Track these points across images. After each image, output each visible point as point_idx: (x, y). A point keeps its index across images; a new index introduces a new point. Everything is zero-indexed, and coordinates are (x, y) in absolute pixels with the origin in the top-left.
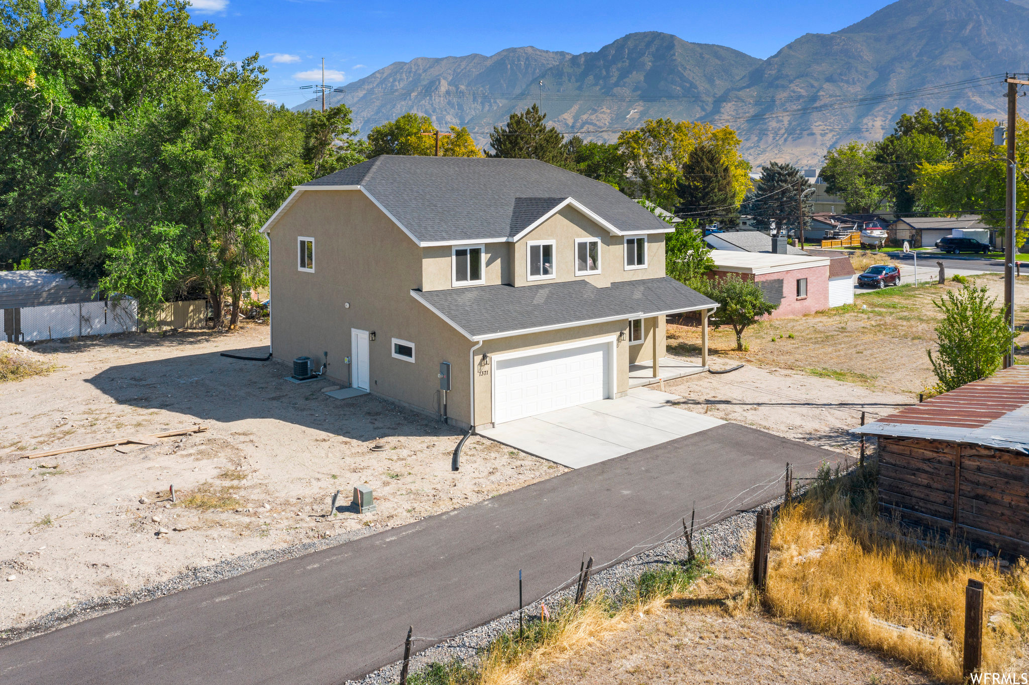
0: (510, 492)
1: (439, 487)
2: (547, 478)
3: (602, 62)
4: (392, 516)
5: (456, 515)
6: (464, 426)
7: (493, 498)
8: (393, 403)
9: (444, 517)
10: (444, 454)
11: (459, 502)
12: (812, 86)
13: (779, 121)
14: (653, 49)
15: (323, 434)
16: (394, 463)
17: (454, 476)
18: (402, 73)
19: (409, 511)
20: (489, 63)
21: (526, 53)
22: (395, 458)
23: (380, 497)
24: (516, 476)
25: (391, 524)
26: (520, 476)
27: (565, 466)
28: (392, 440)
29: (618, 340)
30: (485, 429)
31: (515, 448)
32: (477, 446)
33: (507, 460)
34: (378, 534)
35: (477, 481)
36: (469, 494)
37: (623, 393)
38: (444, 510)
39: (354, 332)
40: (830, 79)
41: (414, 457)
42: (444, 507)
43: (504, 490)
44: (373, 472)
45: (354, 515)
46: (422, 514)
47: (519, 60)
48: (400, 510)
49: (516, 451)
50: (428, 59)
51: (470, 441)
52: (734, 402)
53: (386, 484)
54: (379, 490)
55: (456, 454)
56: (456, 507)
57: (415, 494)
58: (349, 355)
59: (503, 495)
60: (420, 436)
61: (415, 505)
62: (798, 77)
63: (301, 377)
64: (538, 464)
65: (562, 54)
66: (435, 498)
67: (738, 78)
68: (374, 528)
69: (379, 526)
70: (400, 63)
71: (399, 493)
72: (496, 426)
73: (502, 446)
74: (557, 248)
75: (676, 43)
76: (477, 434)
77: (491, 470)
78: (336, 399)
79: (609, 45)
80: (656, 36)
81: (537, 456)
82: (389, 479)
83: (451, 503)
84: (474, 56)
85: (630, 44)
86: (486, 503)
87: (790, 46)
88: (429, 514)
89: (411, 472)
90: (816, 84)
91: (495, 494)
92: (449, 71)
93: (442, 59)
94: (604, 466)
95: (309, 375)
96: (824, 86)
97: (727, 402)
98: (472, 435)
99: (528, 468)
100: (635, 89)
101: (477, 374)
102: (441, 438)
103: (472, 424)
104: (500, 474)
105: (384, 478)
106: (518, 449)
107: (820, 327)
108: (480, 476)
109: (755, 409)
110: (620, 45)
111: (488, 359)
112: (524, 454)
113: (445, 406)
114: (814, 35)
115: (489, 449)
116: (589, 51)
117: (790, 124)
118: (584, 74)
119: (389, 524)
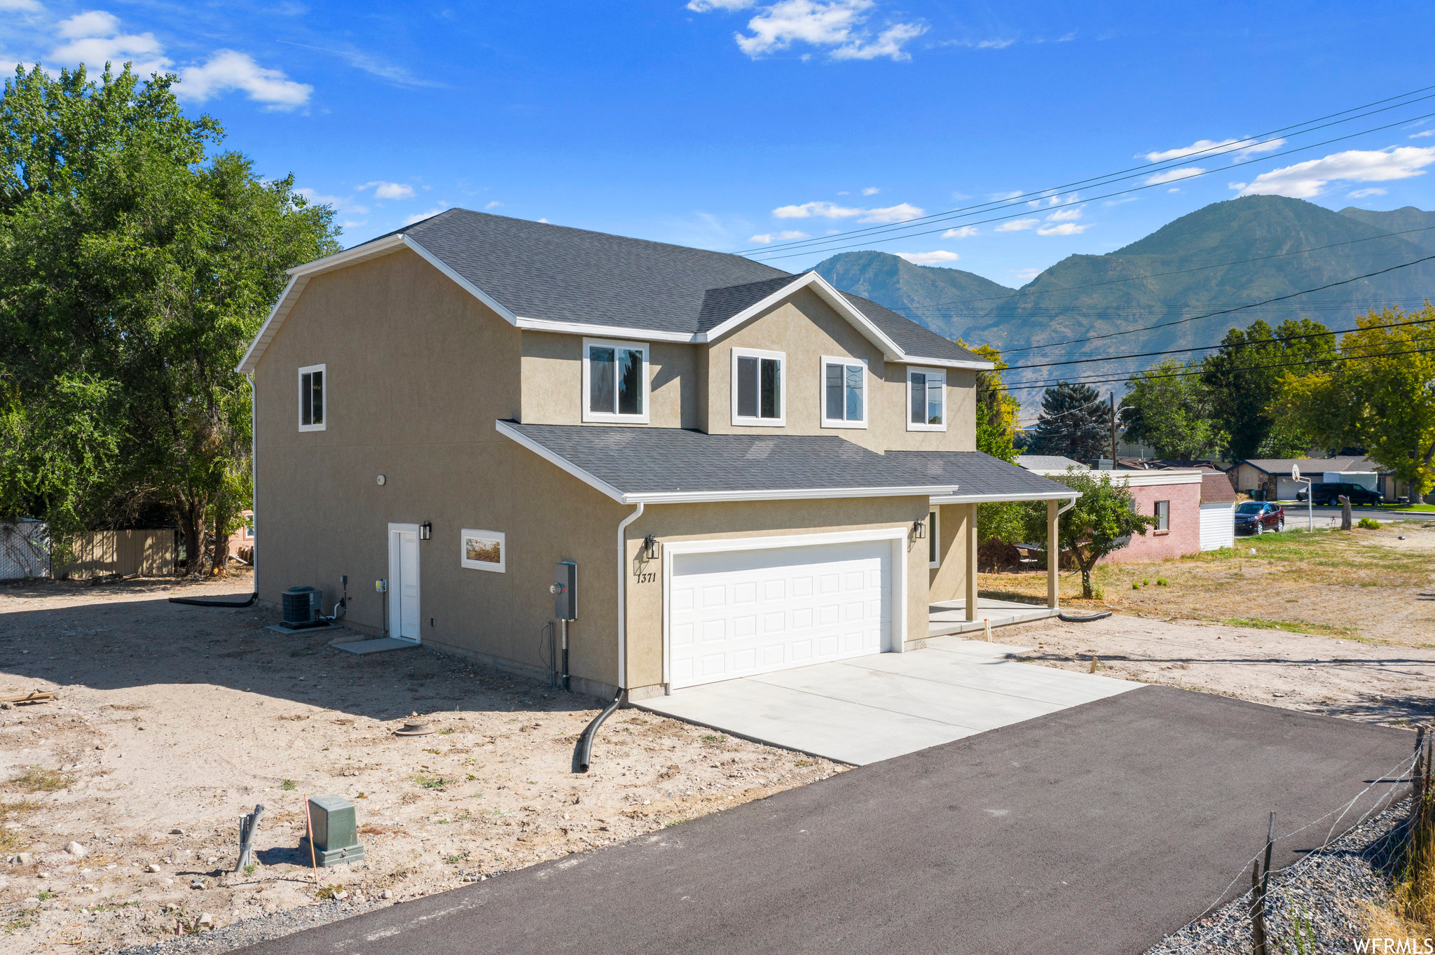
0: (711, 816)
1: (537, 805)
2: (797, 784)
4: (404, 874)
5: (573, 869)
6: (604, 691)
7: (668, 827)
8: (463, 660)
9: (542, 874)
10: (556, 741)
11: (582, 838)
14: (870, 274)
15: (301, 708)
16: (439, 758)
17: (577, 783)
19: (451, 860)
22: (445, 748)
23: (386, 828)
24: (724, 781)
25: (394, 893)
26: (733, 782)
27: (835, 761)
28: (447, 718)
29: (911, 538)
30: (649, 696)
31: (715, 729)
32: (631, 727)
33: (698, 751)
34: (348, 921)
35: (631, 791)
36: (611, 821)
37: (918, 642)
38: (544, 858)
39: (393, 529)
41: (490, 747)
42: (546, 848)
43: (697, 810)
44: (385, 775)
45: (300, 872)
46: (486, 868)
48: (427, 858)
49: (719, 734)
51: (616, 718)
52: (1132, 657)
53: (407, 799)
54: (388, 813)
55: (583, 740)
56: (575, 849)
57: (475, 820)
58: (385, 577)
59: (696, 820)
60: (508, 710)
61: (471, 846)
62: (1061, 313)
63: (294, 623)
64: (770, 757)
66: (526, 831)
67: (982, 313)
68: (346, 905)
69: (360, 898)
71: (435, 819)
72: (671, 691)
73: (687, 727)
74: (788, 368)
75: (901, 267)
76: (631, 706)
77: (664, 770)
78: (352, 654)
80: (874, 257)
81: (766, 743)
82: (418, 790)
83: (563, 840)
85: (842, 267)
86: (654, 839)
87: (1051, 271)
88: (502, 867)
89: (475, 774)
90: (1085, 321)
91: (675, 818)
94: (926, 760)
95: (312, 620)
96: (1095, 324)
97: (1123, 658)
98: (621, 707)
99: (750, 765)
101: (632, 580)
102: (554, 714)
103: (622, 685)
104: (684, 777)
105: (407, 787)
106: (723, 731)
107: (1200, 573)
108: (638, 782)
109: (1183, 667)
110: (826, 268)
111: (655, 548)
112: (738, 740)
113: (566, 652)
114: (1082, 257)
115: (658, 731)
119: (388, 894)
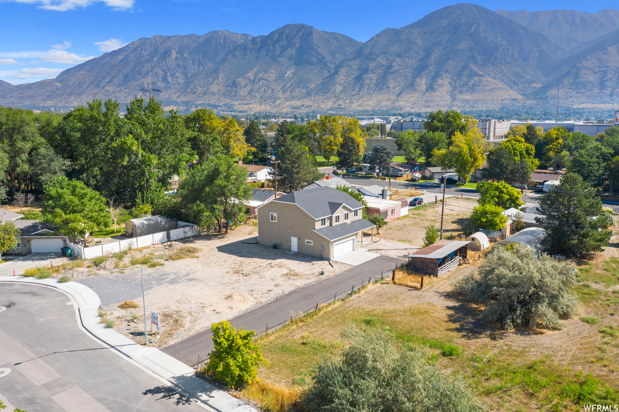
1: (331, 271)
2: (351, 268)
3: (270, 42)
12: (389, 60)
13: (371, 80)
14: (300, 34)
17: (333, 268)
18: (146, 45)
20: (201, 40)
21: (224, 34)
26: (346, 268)
27: (353, 266)
30: (333, 259)
32: (334, 263)
33: (341, 265)
35: (338, 269)
36: (337, 272)
37: (356, 249)
39: (292, 238)
40: (399, 56)
47: (220, 39)
50: (163, 36)
52: (382, 249)
62: (382, 54)
65: (246, 35)
67: (348, 53)
70: (144, 38)
72: (336, 258)
73: (338, 262)
75: (313, 31)
79: (275, 31)
80: (302, 27)
83: (335, 274)
84: (192, 35)
85: (287, 31)
87: (378, 35)
90: (391, 58)
92: (176, 44)
93: (171, 37)
96: (396, 60)
100: (291, 59)
102: (324, 261)
104: (342, 268)
107: (398, 224)
110: (280, 32)
111: (333, 244)
112: (344, 264)
113: (322, 254)
114: (391, 29)
116: (262, 35)
117: (377, 81)
118: (259, 50)
